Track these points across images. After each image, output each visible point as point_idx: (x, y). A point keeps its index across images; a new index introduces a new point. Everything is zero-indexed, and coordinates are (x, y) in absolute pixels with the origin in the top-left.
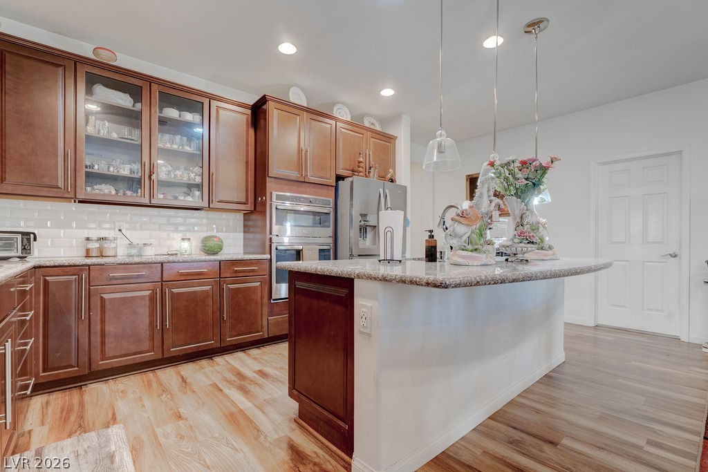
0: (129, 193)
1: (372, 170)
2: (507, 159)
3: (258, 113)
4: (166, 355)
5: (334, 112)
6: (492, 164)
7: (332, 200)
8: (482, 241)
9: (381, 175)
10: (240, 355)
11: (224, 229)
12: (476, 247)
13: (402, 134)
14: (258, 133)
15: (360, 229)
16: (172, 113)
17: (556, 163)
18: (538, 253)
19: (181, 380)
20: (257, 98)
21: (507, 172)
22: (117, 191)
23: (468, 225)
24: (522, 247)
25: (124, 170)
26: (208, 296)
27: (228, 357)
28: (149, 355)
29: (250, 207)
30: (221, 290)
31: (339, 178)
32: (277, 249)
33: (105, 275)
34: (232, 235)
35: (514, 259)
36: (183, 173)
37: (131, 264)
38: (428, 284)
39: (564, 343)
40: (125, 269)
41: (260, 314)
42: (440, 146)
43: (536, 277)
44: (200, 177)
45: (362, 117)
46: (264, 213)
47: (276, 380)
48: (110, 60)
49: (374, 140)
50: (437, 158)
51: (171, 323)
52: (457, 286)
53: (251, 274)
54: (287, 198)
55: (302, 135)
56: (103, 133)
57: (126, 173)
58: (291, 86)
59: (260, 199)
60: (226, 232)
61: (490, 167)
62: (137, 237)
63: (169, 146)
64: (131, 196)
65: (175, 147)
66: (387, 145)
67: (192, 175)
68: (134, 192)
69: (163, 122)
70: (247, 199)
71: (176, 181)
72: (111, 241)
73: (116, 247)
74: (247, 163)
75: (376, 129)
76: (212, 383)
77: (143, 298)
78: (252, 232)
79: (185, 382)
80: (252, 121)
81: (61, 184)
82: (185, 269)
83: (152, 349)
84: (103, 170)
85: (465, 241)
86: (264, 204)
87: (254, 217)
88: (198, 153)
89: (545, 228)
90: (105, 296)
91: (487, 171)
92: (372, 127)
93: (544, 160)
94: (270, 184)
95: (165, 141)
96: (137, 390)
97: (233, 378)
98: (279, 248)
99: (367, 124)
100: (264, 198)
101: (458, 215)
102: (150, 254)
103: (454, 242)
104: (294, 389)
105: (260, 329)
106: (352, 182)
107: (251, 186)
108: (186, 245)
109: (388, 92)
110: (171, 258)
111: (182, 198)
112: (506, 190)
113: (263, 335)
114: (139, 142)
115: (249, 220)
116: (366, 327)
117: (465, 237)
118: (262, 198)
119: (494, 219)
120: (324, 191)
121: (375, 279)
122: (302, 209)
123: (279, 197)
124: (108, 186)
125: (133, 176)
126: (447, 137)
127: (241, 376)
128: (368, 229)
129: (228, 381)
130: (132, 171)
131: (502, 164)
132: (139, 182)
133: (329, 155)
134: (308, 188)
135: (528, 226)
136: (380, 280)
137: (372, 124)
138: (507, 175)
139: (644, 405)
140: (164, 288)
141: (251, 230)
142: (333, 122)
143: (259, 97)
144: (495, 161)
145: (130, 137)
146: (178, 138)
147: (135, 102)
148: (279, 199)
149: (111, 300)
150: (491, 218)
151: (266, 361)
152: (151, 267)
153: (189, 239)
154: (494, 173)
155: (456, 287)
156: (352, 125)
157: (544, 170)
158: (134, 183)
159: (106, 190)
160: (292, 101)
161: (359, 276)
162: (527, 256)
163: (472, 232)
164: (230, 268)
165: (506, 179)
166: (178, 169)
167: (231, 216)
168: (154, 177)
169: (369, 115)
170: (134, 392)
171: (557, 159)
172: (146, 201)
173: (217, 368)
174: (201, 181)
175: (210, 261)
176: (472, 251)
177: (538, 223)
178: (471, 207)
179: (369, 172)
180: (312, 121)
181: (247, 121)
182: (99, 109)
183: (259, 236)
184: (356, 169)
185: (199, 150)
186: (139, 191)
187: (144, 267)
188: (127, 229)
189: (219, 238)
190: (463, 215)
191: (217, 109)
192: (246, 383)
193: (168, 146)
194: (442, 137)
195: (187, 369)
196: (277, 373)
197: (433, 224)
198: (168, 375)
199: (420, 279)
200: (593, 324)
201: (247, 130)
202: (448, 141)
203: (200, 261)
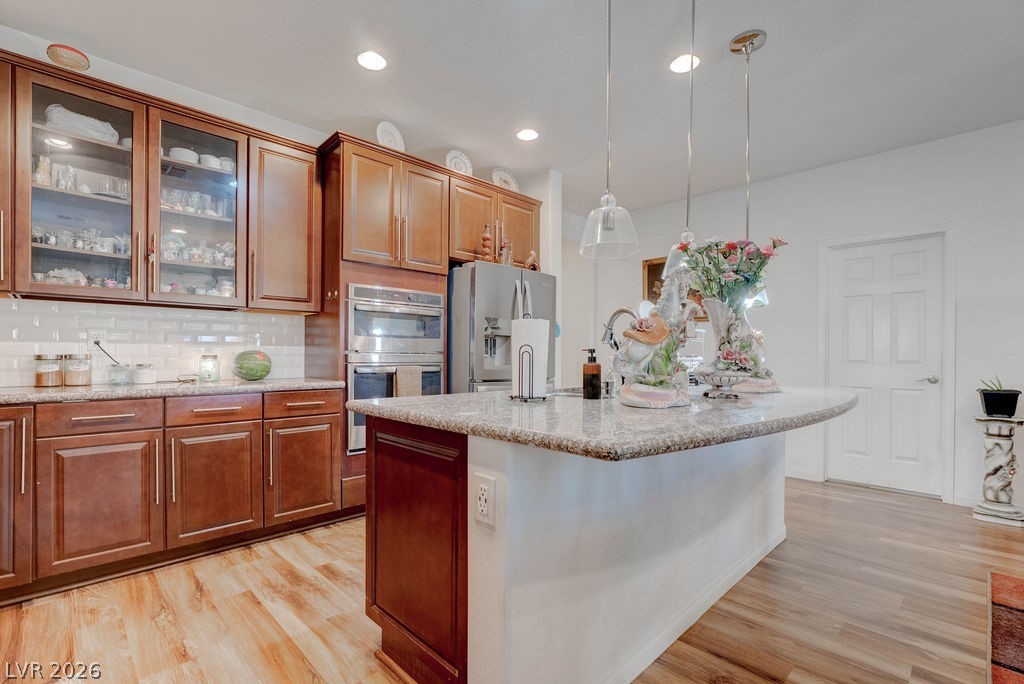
0: (110, 283)
1: (504, 251)
2: (707, 240)
3: (327, 160)
4: (172, 545)
5: (448, 164)
6: (684, 248)
7: (442, 296)
8: (670, 368)
9: (519, 259)
10: (296, 539)
11: (274, 339)
12: (661, 378)
13: (550, 199)
14: (328, 193)
15: (486, 340)
16: (185, 156)
17: (780, 248)
18: (752, 382)
19: (194, 587)
20: (326, 137)
21: (707, 260)
22: (90, 279)
23: (649, 344)
24: (729, 377)
25: (102, 246)
26: (243, 449)
27: (276, 545)
28: (143, 547)
29: (313, 306)
30: (265, 439)
31: (454, 263)
32: (355, 372)
33: (65, 419)
34: (285, 349)
35: (717, 394)
36: (204, 251)
37: (112, 400)
38: (587, 453)
39: (785, 509)
40: (100, 408)
41: (328, 473)
42: (606, 219)
43: (757, 431)
44: (234, 259)
45: (490, 170)
46: (336, 315)
47: (351, 582)
48: (76, 67)
49: (507, 205)
50: (602, 239)
51: (181, 492)
52: (635, 455)
53: (315, 412)
54: (372, 294)
55: (397, 196)
56: (65, 185)
57: (105, 251)
58: (379, 121)
59: (329, 294)
60: (277, 344)
61: (680, 251)
62: (126, 353)
63: (181, 209)
64: (114, 288)
65: (191, 210)
66: (528, 215)
67: (219, 256)
68: (120, 282)
69: (172, 171)
70: (309, 294)
71: (192, 265)
72: (80, 361)
73: (91, 369)
74: (310, 237)
75: (510, 189)
76: (245, 590)
77: (130, 454)
78: (319, 345)
79: (201, 590)
80: (318, 171)
82: (204, 407)
83: (148, 536)
84: (66, 245)
85: (644, 369)
86: (336, 302)
87: (321, 321)
88: (231, 220)
89: (760, 344)
90: (63, 453)
91: (677, 259)
92: (504, 186)
93: (762, 243)
94: (345, 271)
95: (174, 200)
96: (117, 608)
97: (282, 581)
98: (361, 370)
99: (497, 182)
100: (336, 293)
101: (634, 328)
102: (149, 383)
103: (628, 370)
104: (375, 604)
105: (328, 498)
106: (473, 270)
107: (316, 274)
108: (209, 366)
109: (527, 135)
110: (181, 389)
111: (201, 292)
112: (705, 289)
113: (334, 506)
114: (128, 202)
115: (314, 326)
116: (487, 515)
117: (644, 364)
118: (333, 294)
119: (689, 334)
120: (430, 282)
121: (501, 438)
122: (397, 311)
123: (359, 292)
124: (74, 272)
125: (118, 256)
126: (617, 205)
127: (294, 577)
128: (498, 340)
129: (272, 587)
130: (116, 249)
131: (700, 249)
132: (128, 265)
133: (439, 228)
134: (405, 278)
135: (738, 343)
136: (509, 440)
137: (505, 182)
138: (707, 265)
139: (902, 608)
140: (167, 438)
141: (317, 341)
142: (445, 178)
143: (330, 136)
144: (688, 244)
145: (113, 193)
146: (195, 196)
147: (121, 137)
148: (359, 293)
149: (75, 459)
150: (684, 331)
151: (337, 548)
152: (145, 404)
153: (215, 357)
154: (688, 262)
155: (633, 457)
156: (474, 183)
157: (763, 258)
158: (120, 266)
159: (70, 278)
160: (381, 143)
161: (474, 432)
162: (736, 389)
163: (656, 354)
164: (280, 404)
165: (706, 271)
166: (196, 245)
167: (285, 319)
168: (153, 258)
169: (500, 168)
170: (112, 611)
171: (781, 243)
172: (140, 296)
173: (256, 563)
174: (233, 265)
175: (247, 392)
176: (655, 385)
177: (751, 336)
178: (654, 315)
179: (500, 255)
180: (414, 176)
181: (310, 172)
182: (70, 147)
183: (329, 351)
184: (481, 249)
185: (231, 217)
186: (129, 280)
187: (134, 405)
188: (109, 341)
189: (264, 355)
190: (641, 328)
191: (261, 152)
192: (301, 591)
193: (179, 208)
194: (609, 204)
195: (207, 567)
196: (353, 570)
197: (595, 340)
198: (173, 579)
199: (574, 443)
200: (822, 480)
201: (310, 187)
202: (619, 212)
203: (230, 394)
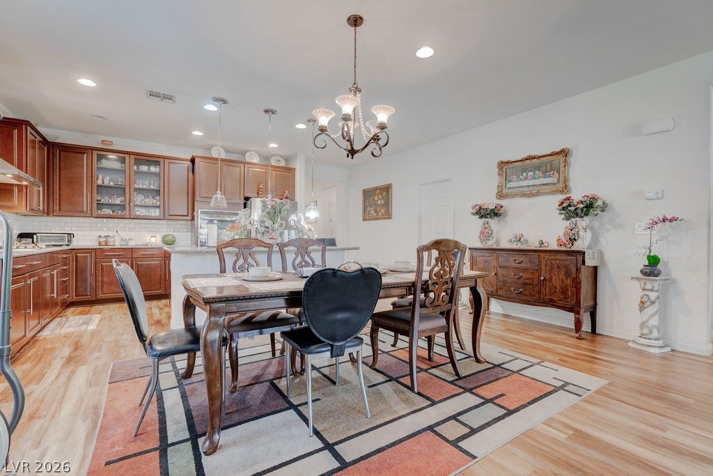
0: (119, 212)
13: (299, 166)
16: (144, 168)
22: (113, 211)
25: (117, 201)
29: (190, 218)
31: (248, 198)
33: (104, 254)
36: (150, 200)
37: (116, 249)
40: (113, 251)
45: (267, 159)
49: (275, 172)
56: (106, 183)
58: (213, 146)
60: (178, 232)
62: (125, 235)
64: (120, 214)
65: (145, 186)
66: (287, 175)
67: (155, 201)
68: (122, 212)
69: (138, 173)
70: (188, 213)
71: (145, 205)
72: (112, 237)
73: (114, 240)
74: (188, 192)
75: (279, 164)
78: (193, 232)
80: (191, 168)
81: (85, 210)
84: (106, 201)
86: (194, 216)
94: (197, 205)
99: (273, 162)
100: (194, 213)
102: (132, 244)
106: (251, 202)
107: (190, 205)
108: (153, 240)
109: (273, 145)
114: (124, 186)
115: (192, 225)
120: (235, 207)
123: (202, 212)
124: (109, 209)
125: (121, 204)
130: (120, 202)
132: (124, 206)
133: (239, 186)
137: (278, 161)
140: (133, 261)
141: (193, 230)
142: (242, 165)
145: (120, 184)
153: (156, 236)
156: (257, 165)
158: (122, 207)
159: (108, 211)
166: (148, 198)
168: (131, 204)
169: (275, 155)
172: (128, 216)
174: (159, 204)
180: (226, 166)
181: (188, 168)
184: (259, 192)
186: (124, 211)
187: (123, 251)
188: (120, 231)
189: (172, 236)
191: (168, 164)
193: (141, 186)
201: (188, 174)
203: (157, 248)
